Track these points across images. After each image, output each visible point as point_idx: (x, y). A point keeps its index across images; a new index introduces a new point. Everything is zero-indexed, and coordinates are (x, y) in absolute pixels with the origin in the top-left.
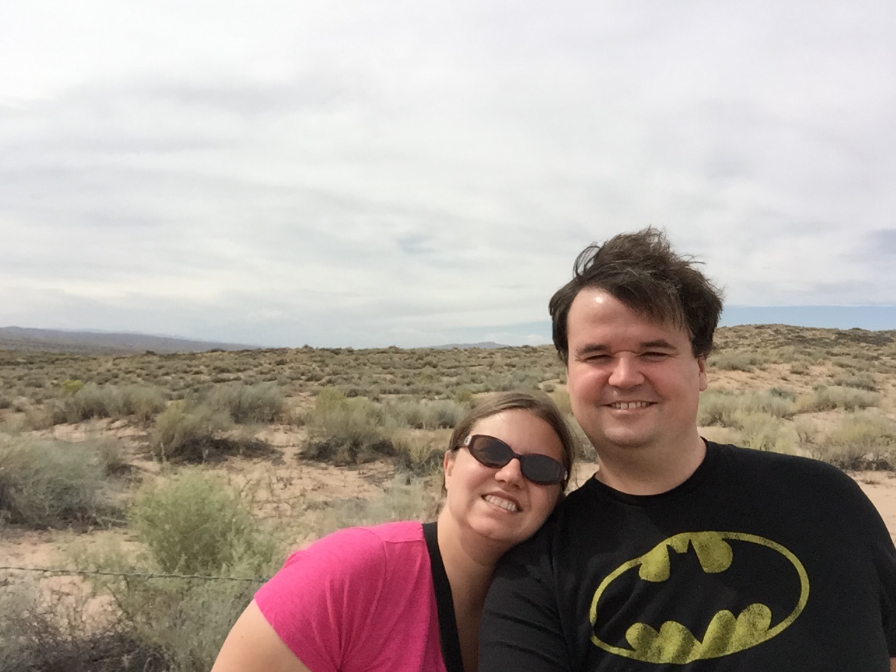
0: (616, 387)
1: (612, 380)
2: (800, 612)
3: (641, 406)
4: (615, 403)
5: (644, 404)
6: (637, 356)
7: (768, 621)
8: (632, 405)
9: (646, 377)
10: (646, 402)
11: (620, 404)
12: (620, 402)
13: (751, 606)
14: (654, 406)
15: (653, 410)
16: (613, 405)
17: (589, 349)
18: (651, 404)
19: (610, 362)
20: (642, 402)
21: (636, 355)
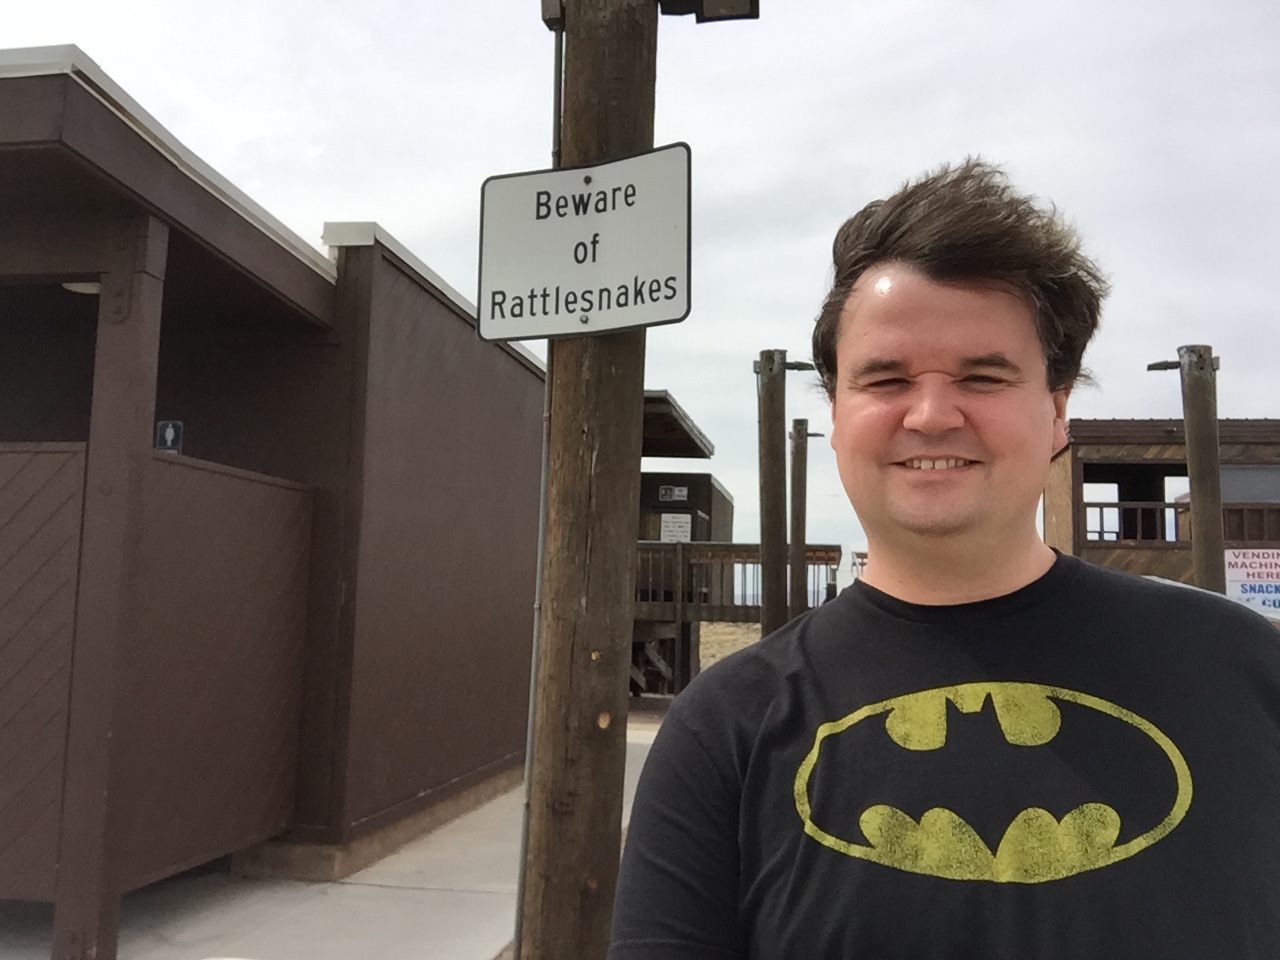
0: (914, 431)
1: (910, 421)
2: (1172, 828)
3: (956, 466)
4: (912, 460)
5: (961, 463)
6: (954, 382)
7: (1113, 833)
8: (940, 465)
9: (966, 417)
10: (965, 460)
11: (920, 462)
12: (920, 459)
13: (1085, 806)
14: (978, 467)
15: (975, 475)
16: (908, 464)
17: (874, 367)
18: (973, 463)
19: (907, 390)
20: (957, 459)
21: (953, 379)
